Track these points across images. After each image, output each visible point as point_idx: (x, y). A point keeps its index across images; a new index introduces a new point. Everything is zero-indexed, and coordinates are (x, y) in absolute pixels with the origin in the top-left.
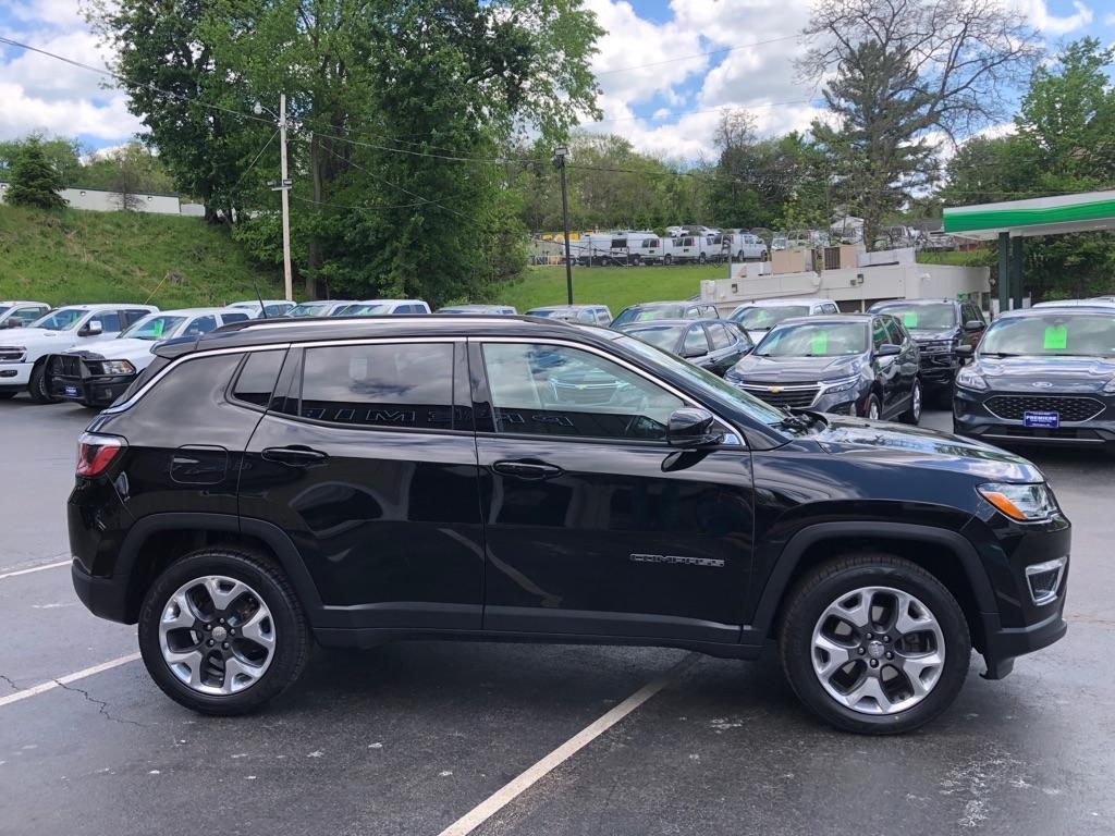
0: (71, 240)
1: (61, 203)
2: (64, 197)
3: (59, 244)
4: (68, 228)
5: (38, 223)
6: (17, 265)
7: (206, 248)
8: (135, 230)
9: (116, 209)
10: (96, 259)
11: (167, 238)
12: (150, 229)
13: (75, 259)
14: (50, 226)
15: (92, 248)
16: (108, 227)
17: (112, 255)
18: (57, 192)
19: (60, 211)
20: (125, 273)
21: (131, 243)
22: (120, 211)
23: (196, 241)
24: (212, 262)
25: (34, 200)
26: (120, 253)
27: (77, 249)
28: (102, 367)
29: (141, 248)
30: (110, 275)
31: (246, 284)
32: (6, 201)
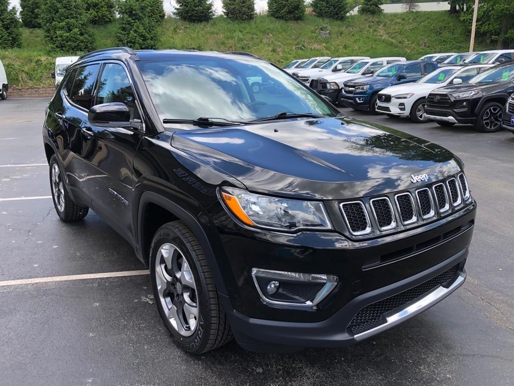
0: (380, 29)
1: (381, 11)
2: (382, 8)
3: (375, 31)
4: (380, 23)
5: (369, 22)
6: (355, 42)
7: (445, 27)
8: (411, 21)
9: (405, 11)
10: (389, 36)
11: (426, 23)
12: (418, 20)
13: (380, 37)
14: (373, 22)
15: (388, 32)
16: (398, 20)
17: (397, 34)
18: (379, 6)
19: (379, 15)
20: (400, 42)
21: (407, 27)
22: (407, 12)
23: (440, 24)
24: (446, 34)
25: (369, 11)
26: (401, 33)
27: (382, 32)
28: (326, 85)
29: (411, 30)
30: (393, 44)
31: (461, 45)
32: (359, 13)
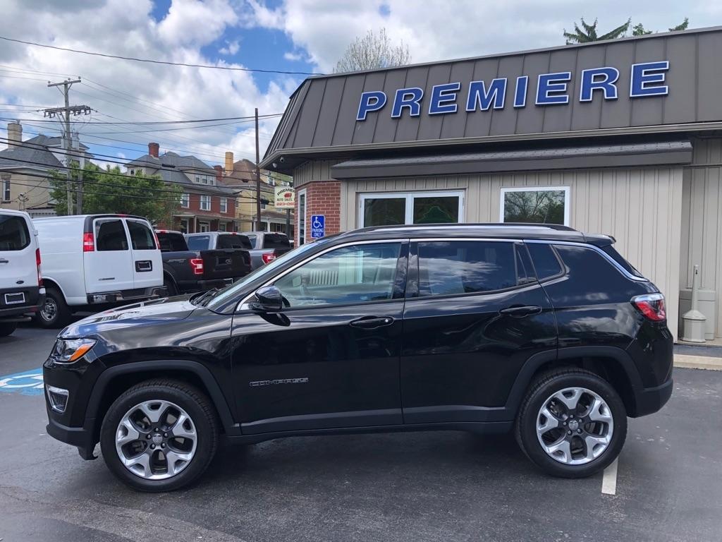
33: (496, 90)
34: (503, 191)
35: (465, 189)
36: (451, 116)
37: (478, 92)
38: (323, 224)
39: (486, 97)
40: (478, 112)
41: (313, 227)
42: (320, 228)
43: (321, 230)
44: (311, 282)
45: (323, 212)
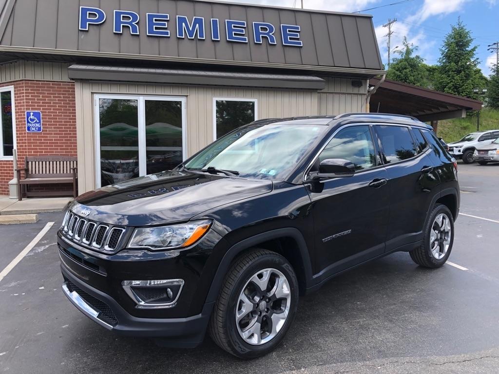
33: (197, 25)
34: (215, 99)
35: (187, 96)
36: (165, 39)
37: (184, 24)
38: (39, 119)
39: (191, 29)
40: (186, 39)
41: (28, 122)
42: (36, 122)
43: (37, 125)
44: (30, 173)
45: (40, 109)
